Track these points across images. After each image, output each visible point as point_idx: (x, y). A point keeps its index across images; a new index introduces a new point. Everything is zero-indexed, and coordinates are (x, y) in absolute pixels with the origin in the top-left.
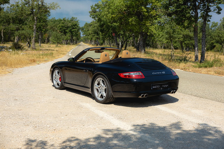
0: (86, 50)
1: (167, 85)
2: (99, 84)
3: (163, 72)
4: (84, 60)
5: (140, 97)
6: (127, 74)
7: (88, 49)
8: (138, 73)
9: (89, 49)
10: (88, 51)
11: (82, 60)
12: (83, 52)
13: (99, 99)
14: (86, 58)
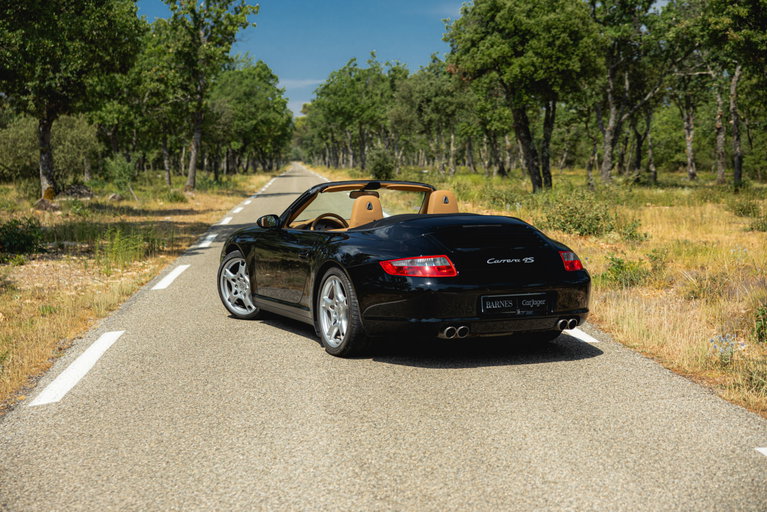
0: (315, 190)
1: (542, 302)
2: (332, 296)
3: (526, 260)
4: (310, 225)
5: (444, 335)
6: (404, 263)
7: (319, 188)
8: (438, 259)
9: (323, 188)
10: (321, 191)
11: (306, 223)
12: (306, 199)
13: (332, 342)
14: (318, 215)
